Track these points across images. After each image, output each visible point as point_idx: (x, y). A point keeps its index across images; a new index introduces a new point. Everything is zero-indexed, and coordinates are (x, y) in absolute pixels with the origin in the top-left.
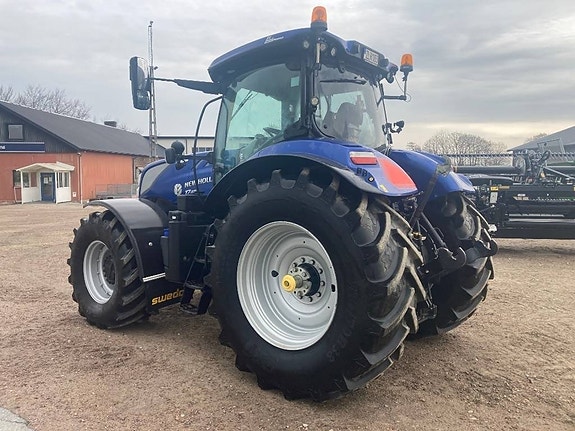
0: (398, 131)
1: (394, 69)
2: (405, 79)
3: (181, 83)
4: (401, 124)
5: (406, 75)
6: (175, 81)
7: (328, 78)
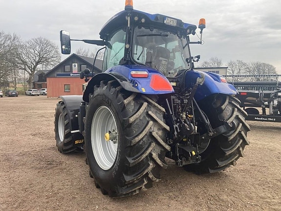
0: (197, 61)
1: (194, 28)
2: (201, 32)
3: (86, 41)
4: (198, 57)
5: (202, 30)
6: (83, 40)
7: (141, 34)
